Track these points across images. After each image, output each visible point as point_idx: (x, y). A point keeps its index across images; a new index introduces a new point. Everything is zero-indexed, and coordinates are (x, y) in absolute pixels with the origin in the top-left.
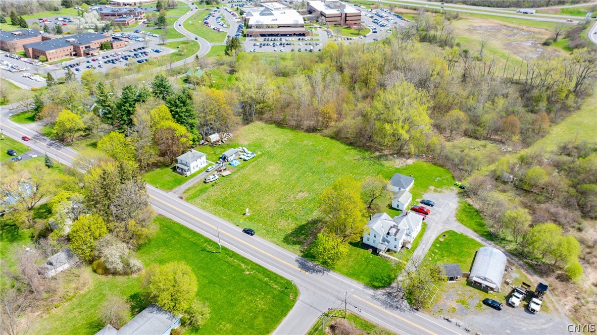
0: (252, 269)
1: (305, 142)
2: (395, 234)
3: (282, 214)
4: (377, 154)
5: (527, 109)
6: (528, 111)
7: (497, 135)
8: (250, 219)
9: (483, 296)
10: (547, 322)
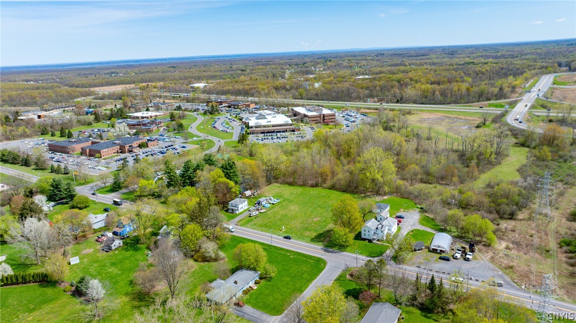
0: (295, 255)
1: (312, 192)
2: (381, 228)
3: (306, 229)
4: (363, 195)
5: (464, 165)
6: (464, 167)
7: (443, 181)
8: (286, 232)
9: (439, 256)
10: (477, 264)
